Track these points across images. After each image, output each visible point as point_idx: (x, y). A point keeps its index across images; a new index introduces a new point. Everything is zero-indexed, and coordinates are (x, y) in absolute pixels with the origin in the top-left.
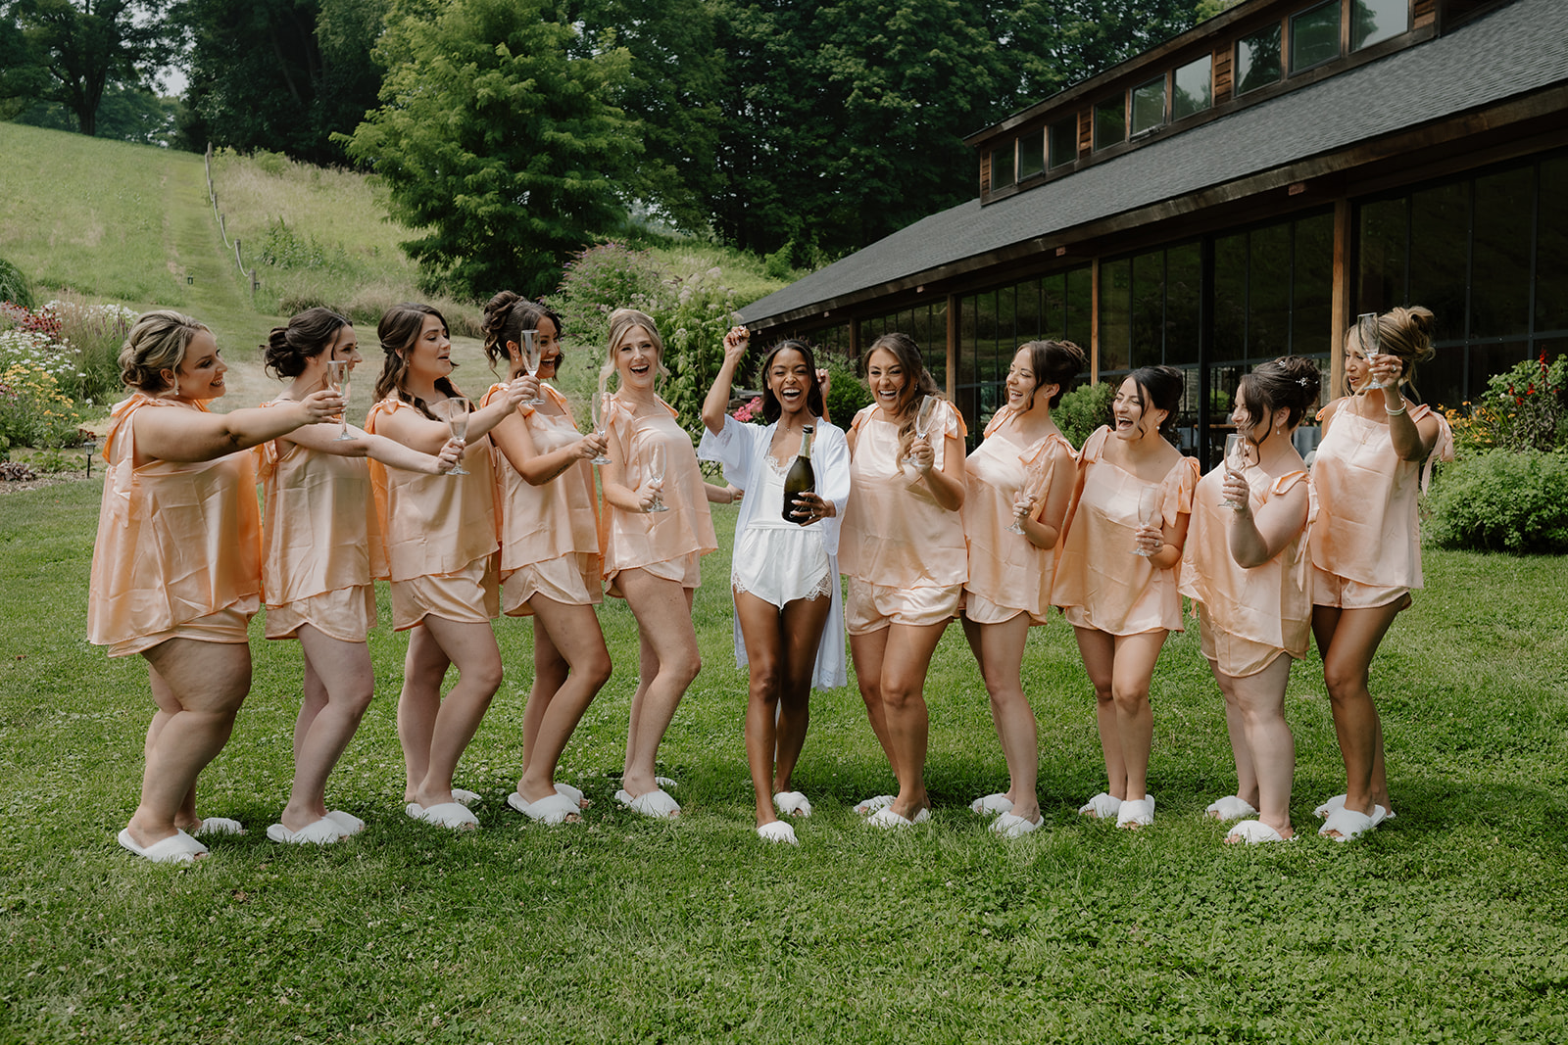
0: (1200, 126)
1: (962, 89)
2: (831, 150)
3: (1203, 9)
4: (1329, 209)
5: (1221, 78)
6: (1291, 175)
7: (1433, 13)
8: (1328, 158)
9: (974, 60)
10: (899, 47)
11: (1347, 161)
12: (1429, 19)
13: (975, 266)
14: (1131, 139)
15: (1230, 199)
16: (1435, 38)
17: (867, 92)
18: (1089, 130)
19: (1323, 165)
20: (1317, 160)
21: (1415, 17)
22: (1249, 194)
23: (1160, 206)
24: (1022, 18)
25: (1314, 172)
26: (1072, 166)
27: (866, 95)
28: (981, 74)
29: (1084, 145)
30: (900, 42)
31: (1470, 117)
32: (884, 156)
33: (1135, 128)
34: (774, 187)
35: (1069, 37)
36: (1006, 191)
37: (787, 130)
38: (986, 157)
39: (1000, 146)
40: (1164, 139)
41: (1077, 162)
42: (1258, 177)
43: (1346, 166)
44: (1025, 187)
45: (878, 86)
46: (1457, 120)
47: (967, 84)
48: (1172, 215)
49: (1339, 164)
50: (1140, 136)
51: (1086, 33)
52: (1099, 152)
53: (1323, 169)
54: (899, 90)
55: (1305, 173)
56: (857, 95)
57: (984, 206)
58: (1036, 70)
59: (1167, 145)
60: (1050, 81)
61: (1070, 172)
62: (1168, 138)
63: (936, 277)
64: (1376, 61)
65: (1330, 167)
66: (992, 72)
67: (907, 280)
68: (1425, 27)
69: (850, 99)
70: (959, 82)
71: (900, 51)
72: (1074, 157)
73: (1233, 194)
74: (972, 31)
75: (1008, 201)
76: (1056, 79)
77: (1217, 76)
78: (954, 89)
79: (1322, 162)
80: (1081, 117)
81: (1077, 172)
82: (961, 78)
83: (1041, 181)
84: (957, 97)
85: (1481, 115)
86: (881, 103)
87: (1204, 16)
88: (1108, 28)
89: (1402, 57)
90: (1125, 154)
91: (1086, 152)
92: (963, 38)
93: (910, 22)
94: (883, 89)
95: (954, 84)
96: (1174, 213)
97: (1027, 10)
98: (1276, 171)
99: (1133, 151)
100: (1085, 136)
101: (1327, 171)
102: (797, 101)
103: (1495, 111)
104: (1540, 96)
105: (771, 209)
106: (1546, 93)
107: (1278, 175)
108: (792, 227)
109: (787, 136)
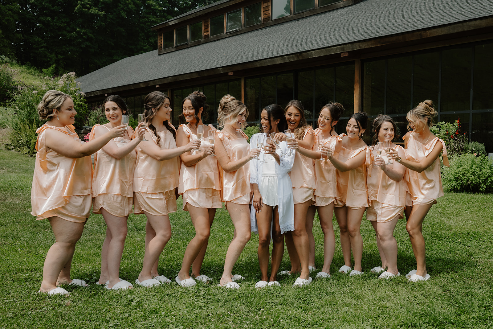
0: (257, 30)
1: (123, 9)
2: (68, 29)
4: (353, 63)
5: (265, 12)
6: (343, 49)
8: (360, 44)
11: (368, 45)
14: (227, 33)
15: (314, 57)
16: (352, 5)
17: (84, 6)
18: (208, 28)
19: (357, 46)
20: (355, 44)
22: (323, 55)
23: (281, 58)
25: (353, 49)
26: (200, 41)
27: (83, 8)
28: (130, 4)
29: (205, 33)
31: (423, 32)
32: (91, 33)
33: (228, 29)
34: (43, 41)
36: (169, 49)
37: (48, 18)
38: (160, 35)
39: (167, 32)
41: (202, 40)
42: (327, 49)
43: (367, 47)
44: (178, 48)
45: (88, 4)
46: (417, 33)
47: (124, 7)
48: (286, 62)
49: (364, 46)
50: (231, 32)
52: (212, 37)
53: (357, 47)
54: (98, 7)
55: (350, 49)
56: (80, 7)
57: (159, 55)
58: (152, 4)
59: (241, 37)
61: (199, 44)
62: (243, 33)
63: (166, 82)
65: (360, 47)
67: (151, 82)
68: (348, 1)
69: (77, 8)
70: (122, 6)
72: (201, 38)
73: (315, 55)
76: (160, 9)
78: (120, 9)
79: (357, 45)
80: (204, 23)
81: (202, 44)
82: (122, 4)
83: (187, 46)
84: (121, 12)
85: (427, 31)
86: (90, 11)
90: (224, 38)
91: (206, 37)
94: (91, 6)
95: (120, 7)
96: (287, 60)
98: (336, 47)
99: (228, 37)
100: (206, 30)
101: (358, 48)
102: (53, 7)
103: (433, 30)
104: (452, 26)
105: (42, 50)
106: (455, 25)
107: (337, 49)
108: (51, 59)
109: (49, 21)
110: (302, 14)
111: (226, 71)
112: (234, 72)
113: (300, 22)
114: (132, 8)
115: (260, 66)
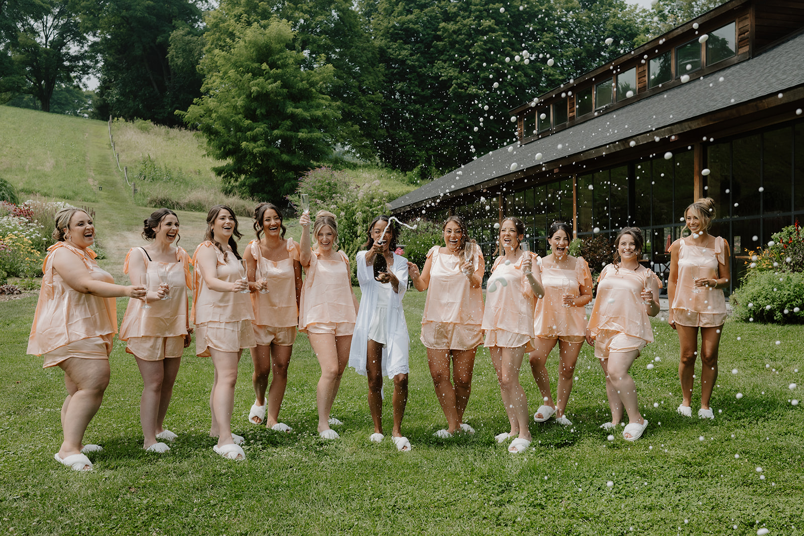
0: (631, 104)
1: (511, 84)
2: (441, 117)
3: (637, 41)
5: (641, 80)
6: (670, 131)
7: (748, 46)
8: (689, 123)
9: (516, 69)
10: (477, 62)
11: (698, 124)
12: (746, 49)
13: (513, 178)
14: (596, 111)
15: (641, 143)
16: (749, 59)
17: (460, 86)
18: (574, 106)
19: (687, 126)
20: (684, 124)
21: (739, 48)
22: (650, 141)
24: (541, 46)
25: (682, 130)
26: (565, 125)
27: (459, 87)
28: (520, 76)
29: (571, 114)
30: (477, 59)
31: (758, 102)
32: (469, 119)
33: (597, 105)
34: (411, 136)
35: (567, 56)
36: (530, 138)
37: (418, 106)
38: (521, 121)
40: (612, 111)
41: (567, 123)
43: (698, 127)
44: (540, 137)
45: (466, 83)
46: (752, 104)
47: (513, 81)
49: (695, 125)
50: (600, 110)
51: (576, 54)
52: (579, 118)
53: (686, 128)
54: (478, 85)
55: (679, 130)
56: (455, 87)
57: (521, 146)
58: (550, 73)
60: (557, 79)
61: (564, 128)
62: (615, 110)
63: (493, 184)
64: (720, 70)
65: (690, 127)
66: (526, 75)
67: (478, 185)
68: (744, 53)
69: (451, 89)
70: (509, 80)
71: (477, 64)
72: (566, 120)
75: (532, 144)
76: (560, 78)
77: (639, 78)
78: (506, 84)
79: (686, 124)
80: (569, 100)
81: (568, 128)
82: (510, 78)
83: (549, 133)
84: (508, 88)
85: (764, 101)
86: (468, 92)
87: (638, 45)
88: (588, 51)
89: (733, 69)
90: (592, 119)
91: (572, 118)
93: (482, 49)
94: (468, 84)
96: (613, 150)
97: (545, 42)
98: (663, 129)
99: (597, 117)
100: (572, 110)
101: (689, 129)
102: (423, 90)
103: (770, 99)
104: (792, 91)
105: (409, 148)
106: (795, 90)
107: (664, 131)
108: (420, 157)
109: (417, 109)
111: (551, 168)
114: (522, 81)
115: (586, 159)
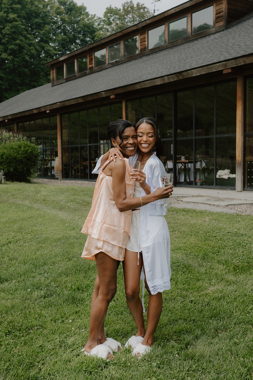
0: (135, 59)
1: (26, 54)
4: (235, 80)
5: (142, 43)
6: (225, 65)
7: (223, 22)
8: (245, 59)
9: (30, 45)
10: (7, 39)
12: (222, 23)
13: (73, 103)
14: (109, 64)
15: (194, 75)
16: (223, 30)
18: (92, 61)
19: (241, 61)
20: (239, 59)
21: (216, 23)
22: (204, 73)
23: (161, 79)
24: (44, 33)
25: (236, 64)
26: (86, 73)
28: (32, 49)
29: (90, 66)
30: (7, 37)
33: (110, 60)
36: (61, 81)
38: (53, 70)
39: (58, 66)
40: (121, 64)
41: (88, 71)
42: (209, 66)
44: (68, 80)
47: (28, 52)
48: (166, 82)
49: (249, 61)
50: (112, 63)
52: (96, 68)
53: (241, 62)
54: (7, 53)
55: (233, 64)
57: (53, 86)
59: (121, 66)
61: (85, 75)
62: (123, 63)
63: (55, 107)
64: (201, 38)
65: (244, 62)
66: (35, 49)
67: (43, 108)
68: (220, 26)
70: (26, 51)
71: (7, 40)
72: (87, 69)
73: (195, 73)
74: (29, 36)
75: (61, 85)
77: (141, 43)
78: (24, 53)
80: (89, 56)
81: (88, 74)
82: (26, 50)
83: (75, 78)
84: (25, 56)
87: (97, 37)
88: (69, 38)
90: (106, 69)
91: (91, 68)
92: (26, 38)
93: (9, 31)
95: (24, 52)
96: (167, 80)
97: (45, 30)
98: (218, 64)
99: (109, 68)
100: (91, 63)
101: (243, 64)
107: (219, 66)
110: (176, 42)
111: (108, 95)
112: (116, 95)
113: (174, 49)
114: (34, 52)
115: (140, 88)
